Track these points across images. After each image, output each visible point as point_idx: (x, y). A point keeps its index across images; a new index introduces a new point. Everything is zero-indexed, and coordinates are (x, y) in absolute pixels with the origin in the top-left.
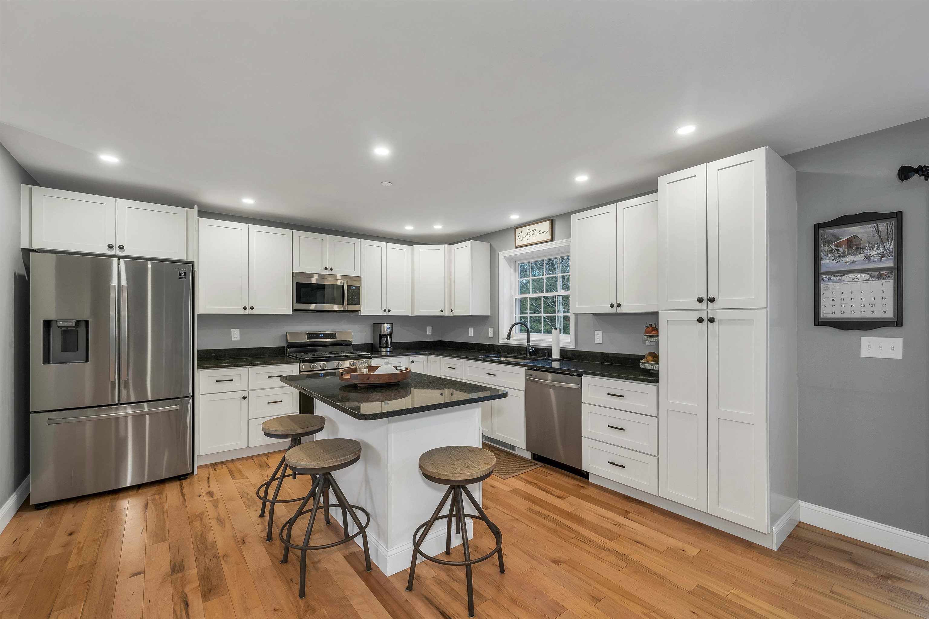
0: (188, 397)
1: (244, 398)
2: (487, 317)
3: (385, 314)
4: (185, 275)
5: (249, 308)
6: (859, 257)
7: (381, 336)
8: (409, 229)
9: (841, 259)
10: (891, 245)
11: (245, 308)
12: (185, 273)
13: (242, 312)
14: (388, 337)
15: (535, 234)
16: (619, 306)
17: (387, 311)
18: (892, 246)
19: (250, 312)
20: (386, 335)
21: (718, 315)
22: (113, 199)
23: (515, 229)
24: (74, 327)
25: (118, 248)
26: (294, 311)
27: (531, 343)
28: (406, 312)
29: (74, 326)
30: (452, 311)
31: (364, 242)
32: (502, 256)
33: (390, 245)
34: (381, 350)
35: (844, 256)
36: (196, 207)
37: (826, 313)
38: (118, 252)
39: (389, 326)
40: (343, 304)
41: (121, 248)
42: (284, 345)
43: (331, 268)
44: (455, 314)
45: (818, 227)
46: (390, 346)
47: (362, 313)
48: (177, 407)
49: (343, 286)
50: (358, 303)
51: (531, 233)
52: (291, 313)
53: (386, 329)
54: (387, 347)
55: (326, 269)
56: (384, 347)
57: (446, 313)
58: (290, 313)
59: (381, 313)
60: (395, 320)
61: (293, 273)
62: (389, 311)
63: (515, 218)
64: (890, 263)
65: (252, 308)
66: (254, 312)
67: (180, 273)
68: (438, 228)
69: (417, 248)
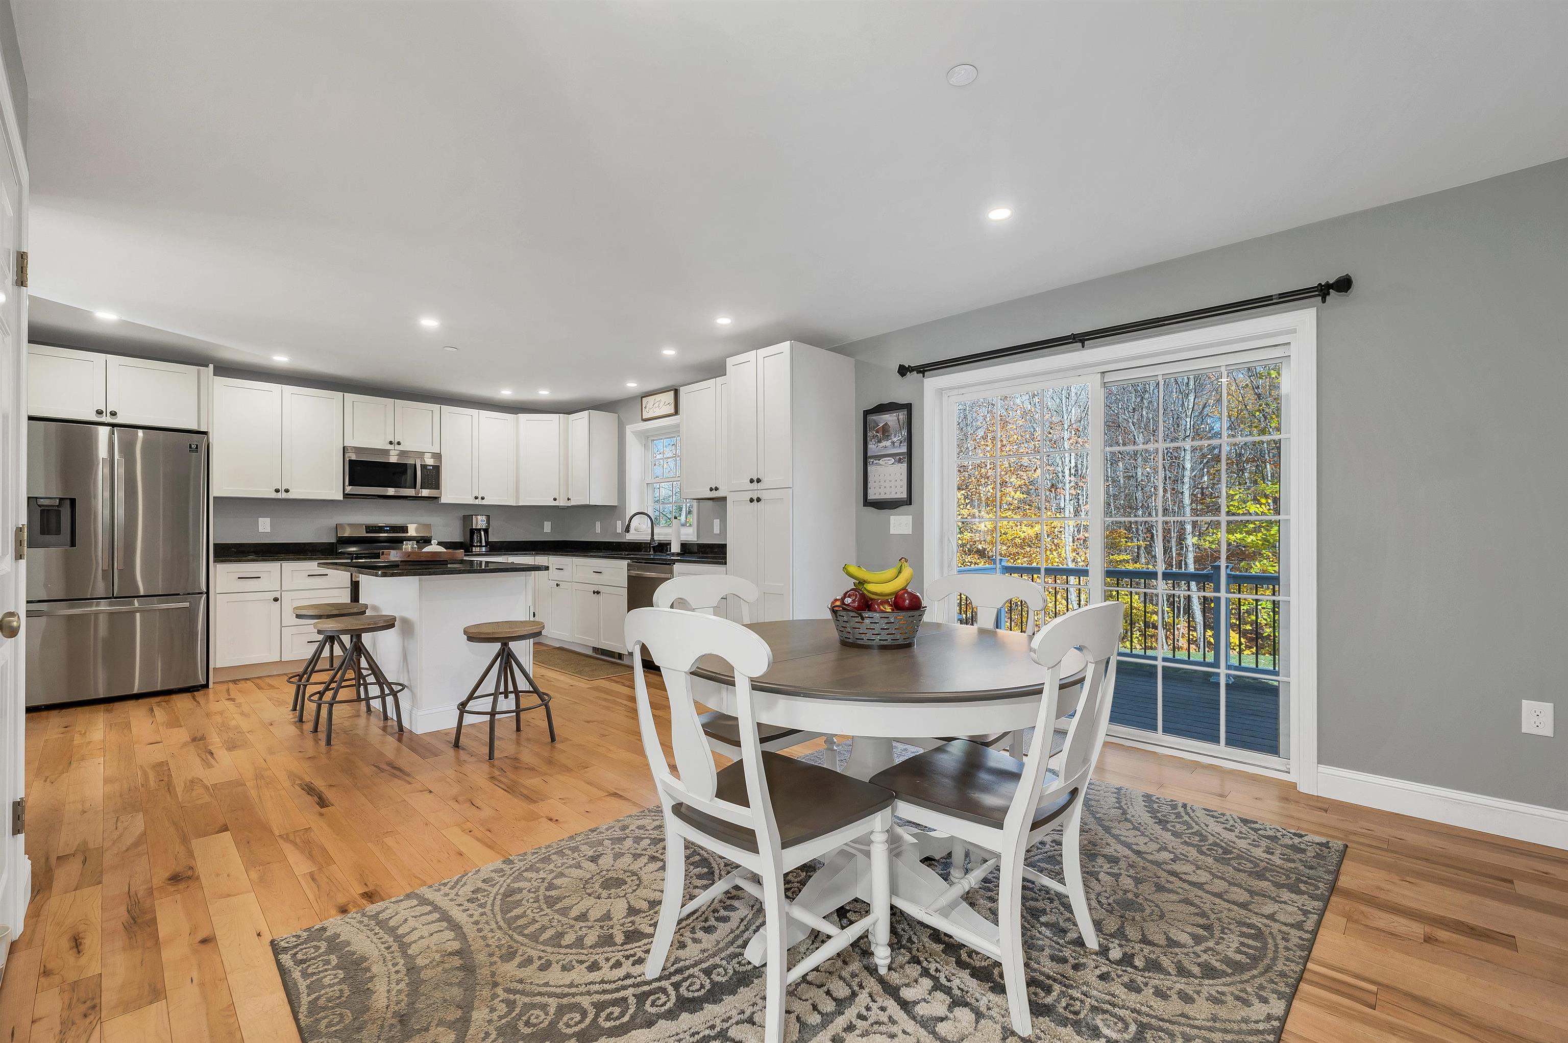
0: (201, 593)
1: (276, 600)
2: (613, 507)
3: (477, 502)
4: (197, 448)
5: (283, 490)
6: (888, 443)
7: (472, 532)
8: (506, 393)
9: (879, 444)
10: (905, 432)
11: (277, 491)
12: (197, 445)
13: (274, 495)
14: (482, 533)
15: (661, 405)
16: (717, 489)
17: (480, 498)
18: (906, 434)
19: (284, 495)
20: (479, 530)
21: (764, 495)
22: (102, 356)
23: (642, 398)
24: (57, 506)
25: (108, 414)
26: (346, 496)
27: (656, 538)
28: (509, 500)
29: (57, 504)
30: (568, 499)
31: (448, 410)
32: (629, 430)
33: (485, 414)
34: (472, 549)
35: (880, 441)
36: (211, 366)
37: (872, 496)
38: (109, 420)
39: (484, 518)
40: (415, 488)
41: (113, 414)
42: (334, 541)
43: (399, 442)
44: (572, 503)
45: (867, 413)
46: (484, 544)
47: (444, 500)
48: (187, 604)
49: (415, 465)
50: (437, 486)
51: (657, 405)
52: (342, 499)
53: (480, 522)
54: (481, 546)
55: (391, 443)
56: (477, 546)
57: (562, 503)
58: (340, 497)
59: (471, 501)
60: (490, 511)
61: (344, 448)
62: (483, 498)
63: (632, 386)
64: (904, 449)
65: (287, 491)
66: (290, 496)
67: (190, 444)
68: (544, 394)
69: (523, 417)
